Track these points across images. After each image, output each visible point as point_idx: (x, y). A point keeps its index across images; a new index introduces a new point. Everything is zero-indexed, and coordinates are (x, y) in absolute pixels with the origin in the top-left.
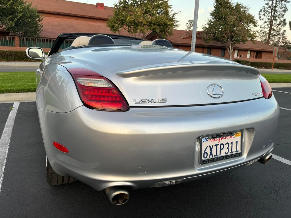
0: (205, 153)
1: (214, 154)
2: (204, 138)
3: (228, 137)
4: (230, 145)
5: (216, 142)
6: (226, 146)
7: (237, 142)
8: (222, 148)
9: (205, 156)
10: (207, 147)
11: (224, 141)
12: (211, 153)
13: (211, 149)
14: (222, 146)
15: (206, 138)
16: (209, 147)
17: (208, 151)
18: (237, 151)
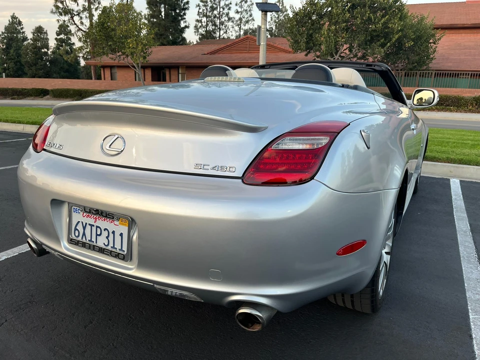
0: (76, 229)
1: (88, 238)
3: (108, 220)
4: (111, 235)
5: (91, 221)
6: (105, 234)
7: (121, 235)
8: (99, 233)
9: (77, 235)
11: (103, 223)
12: (84, 234)
13: (84, 228)
14: (99, 230)
15: (78, 208)
16: (80, 224)
17: (80, 227)
18: (121, 250)
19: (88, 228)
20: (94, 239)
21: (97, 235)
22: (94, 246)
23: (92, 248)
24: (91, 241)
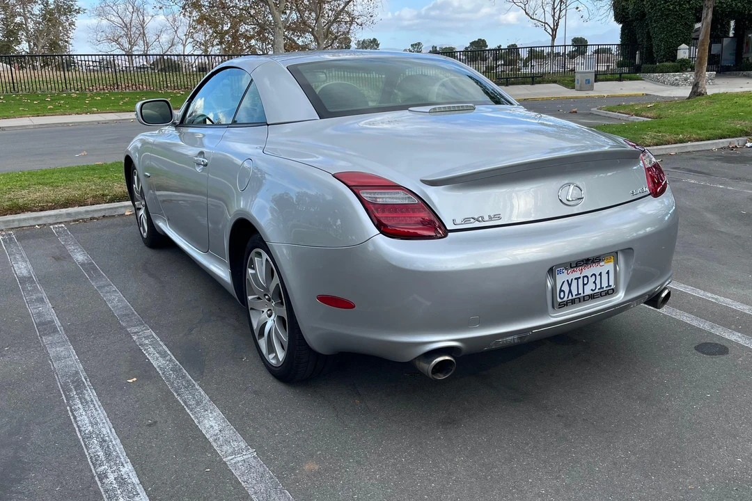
0: (561, 291)
1: (575, 292)
2: (559, 269)
3: (594, 265)
4: (598, 277)
5: (577, 274)
6: (592, 280)
7: (608, 273)
8: (586, 282)
9: (562, 296)
10: (564, 282)
11: (588, 271)
12: (570, 291)
13: (570, 285)
14: (586, 279)
15: (562, 269)
16: (566, 282)
17: (566, 288)
18: (609, 286)
19: (575, 282)
20: (581, 291)
21: (584, 285)
22: (584, 297)
23: (582, 299)
24: (578, 294)
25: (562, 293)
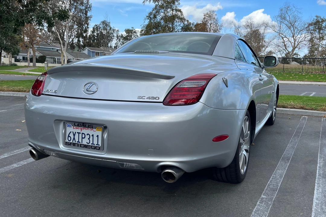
0: (69, 136)
1: (77, 140)
2: (68, 124)
3: (89, 129)
4: (91, 137)
5: (79, 131)
6: (87, 137)
7: (98, 136)
8: (83, 137)
9: (69, 139)
10: (71, 132)
11: (86, 131)
12: (74, 139)
13: (74, 135)
14: (84, 135)
15: (70, 124)
16: (72, 133)
17: (72, 135)
18: (98, 144)
19: (77, 135)
20: (80, 141)
21: (82, 138)
22: (81, 144)
23: (79, 146)
24: (78, 142)
25: (69, 138)
